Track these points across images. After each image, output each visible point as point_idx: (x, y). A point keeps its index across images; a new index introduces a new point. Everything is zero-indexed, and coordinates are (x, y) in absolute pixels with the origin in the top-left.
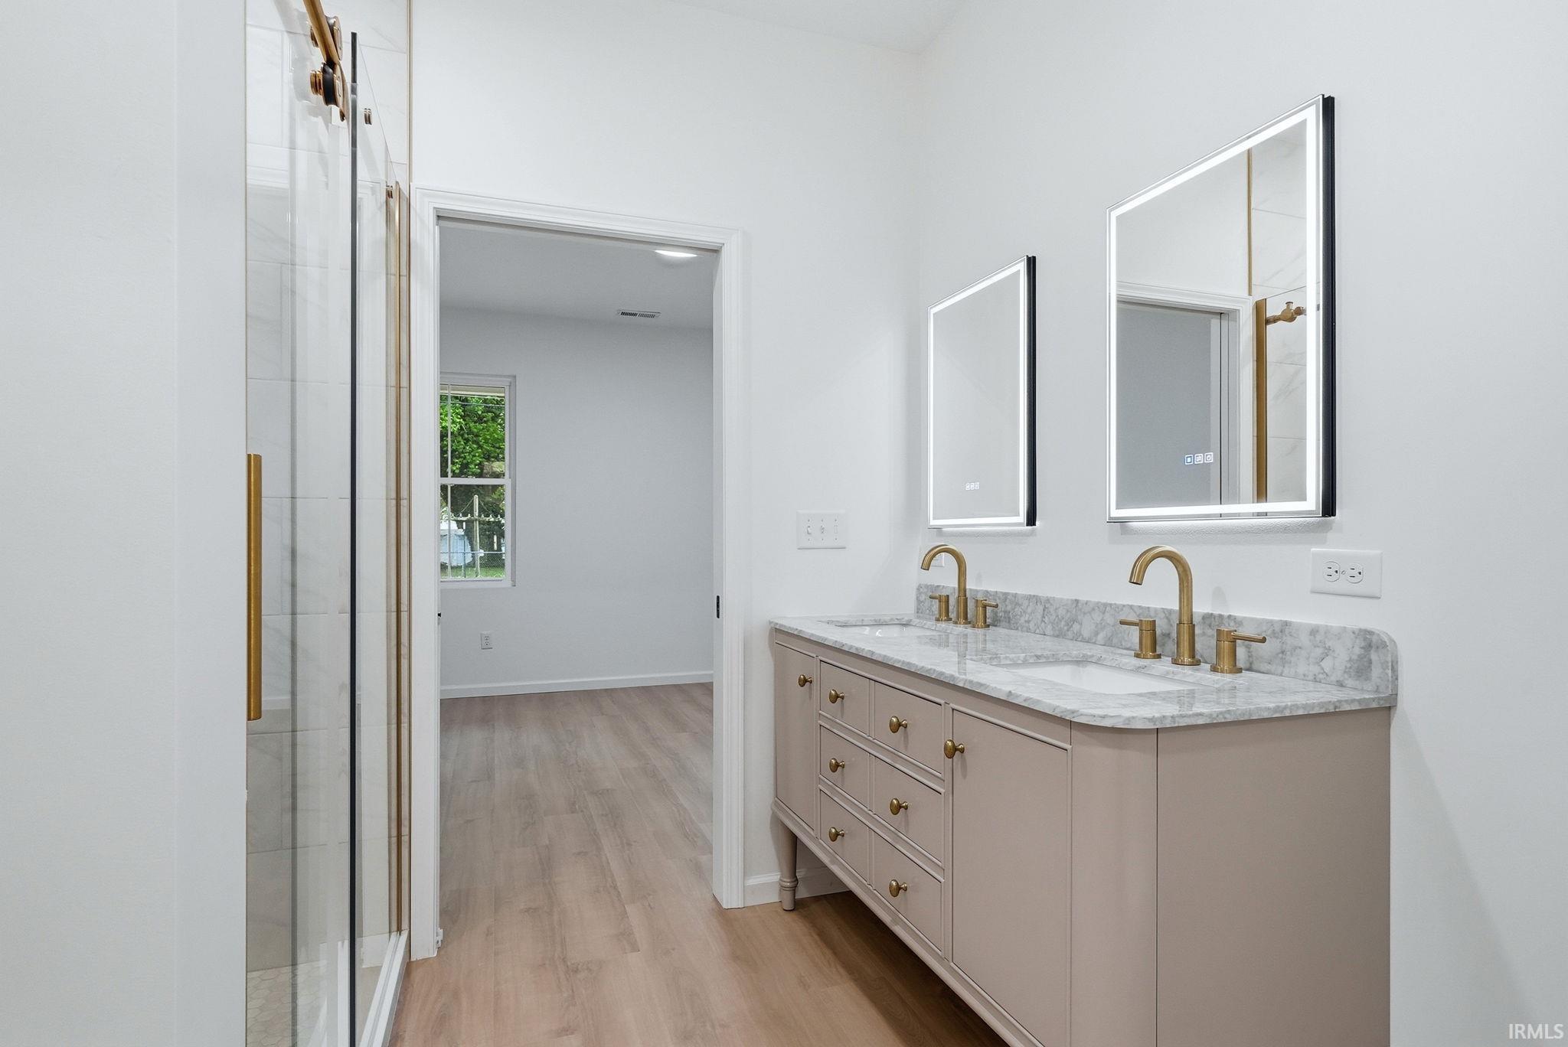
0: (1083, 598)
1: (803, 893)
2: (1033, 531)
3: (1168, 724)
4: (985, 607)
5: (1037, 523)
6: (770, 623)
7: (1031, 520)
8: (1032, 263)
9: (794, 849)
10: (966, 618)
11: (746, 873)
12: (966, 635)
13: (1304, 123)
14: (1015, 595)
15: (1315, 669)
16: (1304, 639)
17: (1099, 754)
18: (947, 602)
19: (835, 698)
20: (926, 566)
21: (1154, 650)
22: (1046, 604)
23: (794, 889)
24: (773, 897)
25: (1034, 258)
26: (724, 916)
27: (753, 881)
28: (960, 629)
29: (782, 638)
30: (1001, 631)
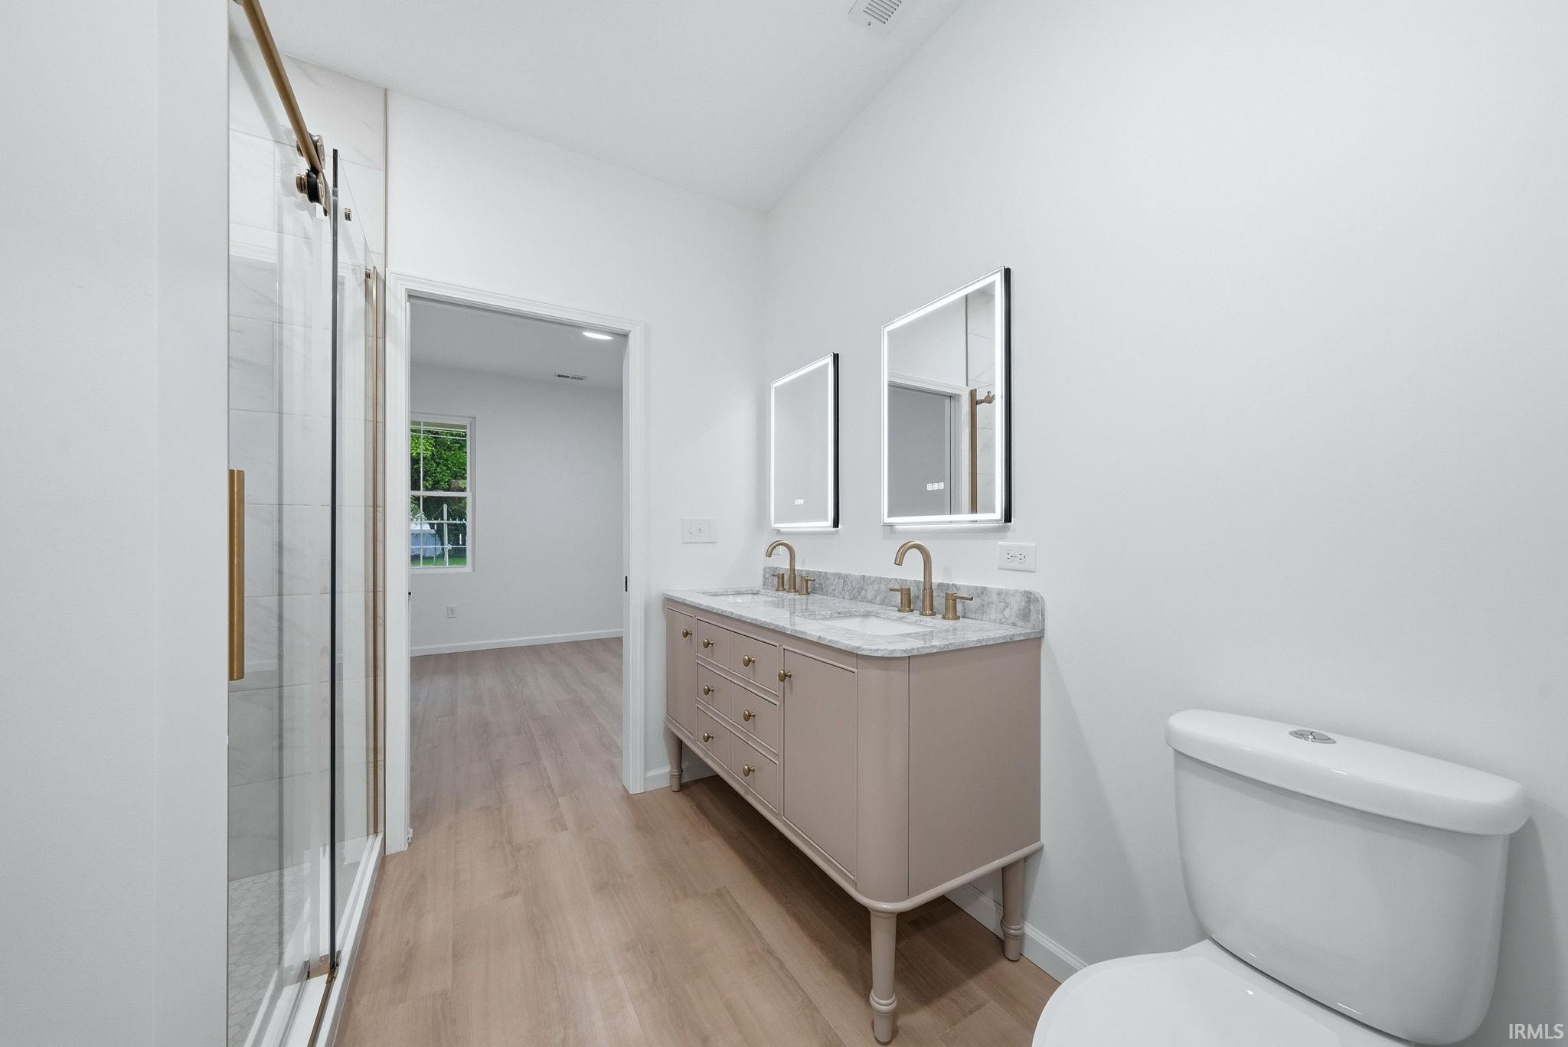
0: (867, 574)
1: (686, 779)
2: (837, 531)
3: (915, 653)
4: (807, 581)
5: (840, 526)
6: (664, 594)
7: (836, 524)
8: (836, 357)
9: (680, 750)
10: (795, 588)
11: (646, 768)
12: (795, 600)
13: (994, 283)
14: (826, 573)
15: (1000, 616)
16: (994, 598)
17: (873, 674)
18: (783, 578)
19: (707, 645)
20: (769, 555)
21: (909, 607)
22: (845, 578)
23: (680, 776)
24: (666, 783)
25: (838, 354)
26: (630, 799)
27: (651, 773)
28: (791, 595)
29: (671, 605)
30: (818, 597)
